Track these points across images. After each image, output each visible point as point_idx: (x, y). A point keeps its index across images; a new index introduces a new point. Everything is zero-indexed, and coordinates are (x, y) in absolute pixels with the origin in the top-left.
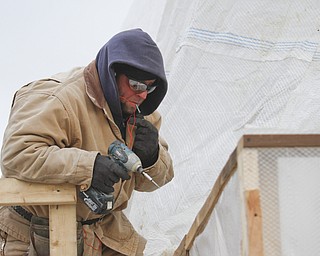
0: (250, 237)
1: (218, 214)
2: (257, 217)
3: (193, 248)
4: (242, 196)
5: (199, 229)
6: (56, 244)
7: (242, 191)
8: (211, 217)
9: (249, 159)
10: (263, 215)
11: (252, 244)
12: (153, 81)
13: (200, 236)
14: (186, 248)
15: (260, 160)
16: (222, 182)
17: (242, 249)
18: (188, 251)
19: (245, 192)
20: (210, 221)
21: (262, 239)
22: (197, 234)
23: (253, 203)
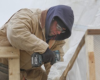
0: (90, 71)
1: (78, 62)
2: (93, 63)
3: (68, 76)
4: (87, 55)
5: (70, 68)
6: (11, 74)
7: (87, 52)
8: (75, 63)
9: (90, 39)
10: (96, 62)
11: (91, 74)
12: (65, 29)
13: (70, 71)
14: (65, 76)
15: (94, 40)
16: (79, 49)
17: (87, 76)
18: (65, 77)
19: (88, 53)
20: (74, 65)
21: (95, 72)
22: (69, 70)
23: (91, 57)
